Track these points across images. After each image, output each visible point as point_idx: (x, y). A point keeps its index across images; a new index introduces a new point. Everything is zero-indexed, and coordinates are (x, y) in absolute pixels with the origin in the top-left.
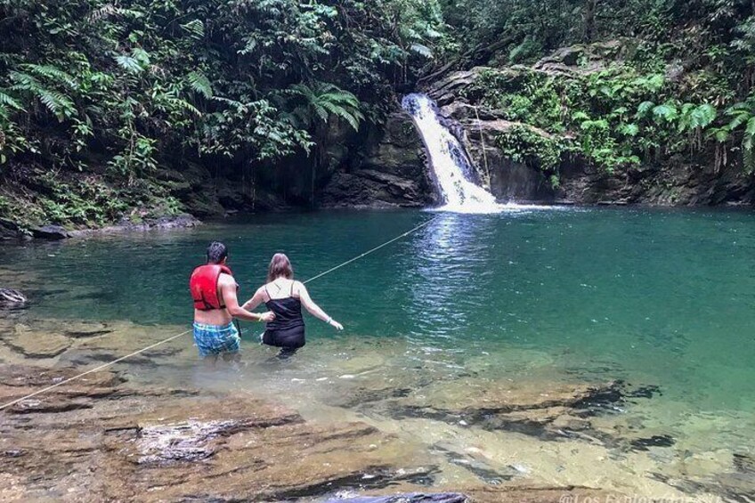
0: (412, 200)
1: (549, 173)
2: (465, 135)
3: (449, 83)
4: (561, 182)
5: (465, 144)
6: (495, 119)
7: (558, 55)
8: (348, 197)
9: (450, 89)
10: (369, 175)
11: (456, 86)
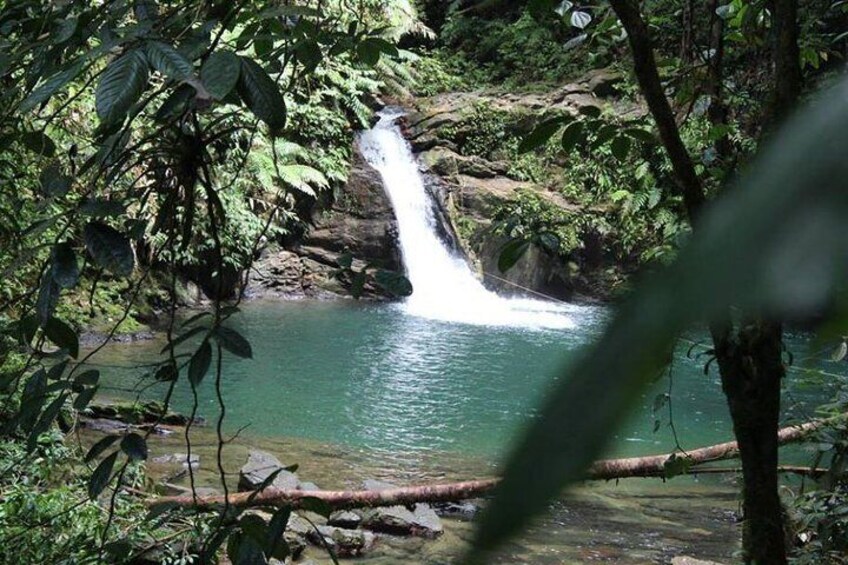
0: (372, 291)
1: (566, 258)
2: (451, 201)
3: (429, 118)
4: (582, 271)
5: (450, 215)
6: (493, 177)
7: (587, 82)
8: (282, 284)
9: (430, 127)
10: (313, 254)
11: (437, 125)
